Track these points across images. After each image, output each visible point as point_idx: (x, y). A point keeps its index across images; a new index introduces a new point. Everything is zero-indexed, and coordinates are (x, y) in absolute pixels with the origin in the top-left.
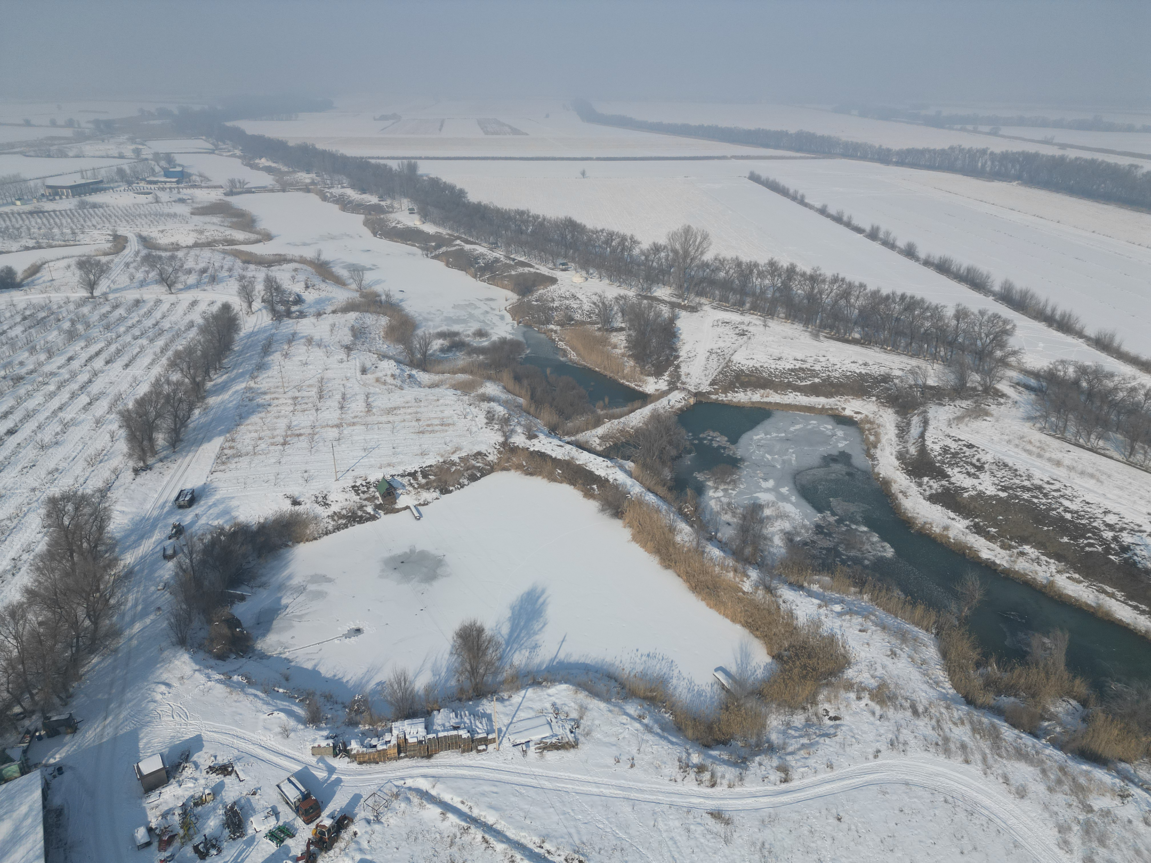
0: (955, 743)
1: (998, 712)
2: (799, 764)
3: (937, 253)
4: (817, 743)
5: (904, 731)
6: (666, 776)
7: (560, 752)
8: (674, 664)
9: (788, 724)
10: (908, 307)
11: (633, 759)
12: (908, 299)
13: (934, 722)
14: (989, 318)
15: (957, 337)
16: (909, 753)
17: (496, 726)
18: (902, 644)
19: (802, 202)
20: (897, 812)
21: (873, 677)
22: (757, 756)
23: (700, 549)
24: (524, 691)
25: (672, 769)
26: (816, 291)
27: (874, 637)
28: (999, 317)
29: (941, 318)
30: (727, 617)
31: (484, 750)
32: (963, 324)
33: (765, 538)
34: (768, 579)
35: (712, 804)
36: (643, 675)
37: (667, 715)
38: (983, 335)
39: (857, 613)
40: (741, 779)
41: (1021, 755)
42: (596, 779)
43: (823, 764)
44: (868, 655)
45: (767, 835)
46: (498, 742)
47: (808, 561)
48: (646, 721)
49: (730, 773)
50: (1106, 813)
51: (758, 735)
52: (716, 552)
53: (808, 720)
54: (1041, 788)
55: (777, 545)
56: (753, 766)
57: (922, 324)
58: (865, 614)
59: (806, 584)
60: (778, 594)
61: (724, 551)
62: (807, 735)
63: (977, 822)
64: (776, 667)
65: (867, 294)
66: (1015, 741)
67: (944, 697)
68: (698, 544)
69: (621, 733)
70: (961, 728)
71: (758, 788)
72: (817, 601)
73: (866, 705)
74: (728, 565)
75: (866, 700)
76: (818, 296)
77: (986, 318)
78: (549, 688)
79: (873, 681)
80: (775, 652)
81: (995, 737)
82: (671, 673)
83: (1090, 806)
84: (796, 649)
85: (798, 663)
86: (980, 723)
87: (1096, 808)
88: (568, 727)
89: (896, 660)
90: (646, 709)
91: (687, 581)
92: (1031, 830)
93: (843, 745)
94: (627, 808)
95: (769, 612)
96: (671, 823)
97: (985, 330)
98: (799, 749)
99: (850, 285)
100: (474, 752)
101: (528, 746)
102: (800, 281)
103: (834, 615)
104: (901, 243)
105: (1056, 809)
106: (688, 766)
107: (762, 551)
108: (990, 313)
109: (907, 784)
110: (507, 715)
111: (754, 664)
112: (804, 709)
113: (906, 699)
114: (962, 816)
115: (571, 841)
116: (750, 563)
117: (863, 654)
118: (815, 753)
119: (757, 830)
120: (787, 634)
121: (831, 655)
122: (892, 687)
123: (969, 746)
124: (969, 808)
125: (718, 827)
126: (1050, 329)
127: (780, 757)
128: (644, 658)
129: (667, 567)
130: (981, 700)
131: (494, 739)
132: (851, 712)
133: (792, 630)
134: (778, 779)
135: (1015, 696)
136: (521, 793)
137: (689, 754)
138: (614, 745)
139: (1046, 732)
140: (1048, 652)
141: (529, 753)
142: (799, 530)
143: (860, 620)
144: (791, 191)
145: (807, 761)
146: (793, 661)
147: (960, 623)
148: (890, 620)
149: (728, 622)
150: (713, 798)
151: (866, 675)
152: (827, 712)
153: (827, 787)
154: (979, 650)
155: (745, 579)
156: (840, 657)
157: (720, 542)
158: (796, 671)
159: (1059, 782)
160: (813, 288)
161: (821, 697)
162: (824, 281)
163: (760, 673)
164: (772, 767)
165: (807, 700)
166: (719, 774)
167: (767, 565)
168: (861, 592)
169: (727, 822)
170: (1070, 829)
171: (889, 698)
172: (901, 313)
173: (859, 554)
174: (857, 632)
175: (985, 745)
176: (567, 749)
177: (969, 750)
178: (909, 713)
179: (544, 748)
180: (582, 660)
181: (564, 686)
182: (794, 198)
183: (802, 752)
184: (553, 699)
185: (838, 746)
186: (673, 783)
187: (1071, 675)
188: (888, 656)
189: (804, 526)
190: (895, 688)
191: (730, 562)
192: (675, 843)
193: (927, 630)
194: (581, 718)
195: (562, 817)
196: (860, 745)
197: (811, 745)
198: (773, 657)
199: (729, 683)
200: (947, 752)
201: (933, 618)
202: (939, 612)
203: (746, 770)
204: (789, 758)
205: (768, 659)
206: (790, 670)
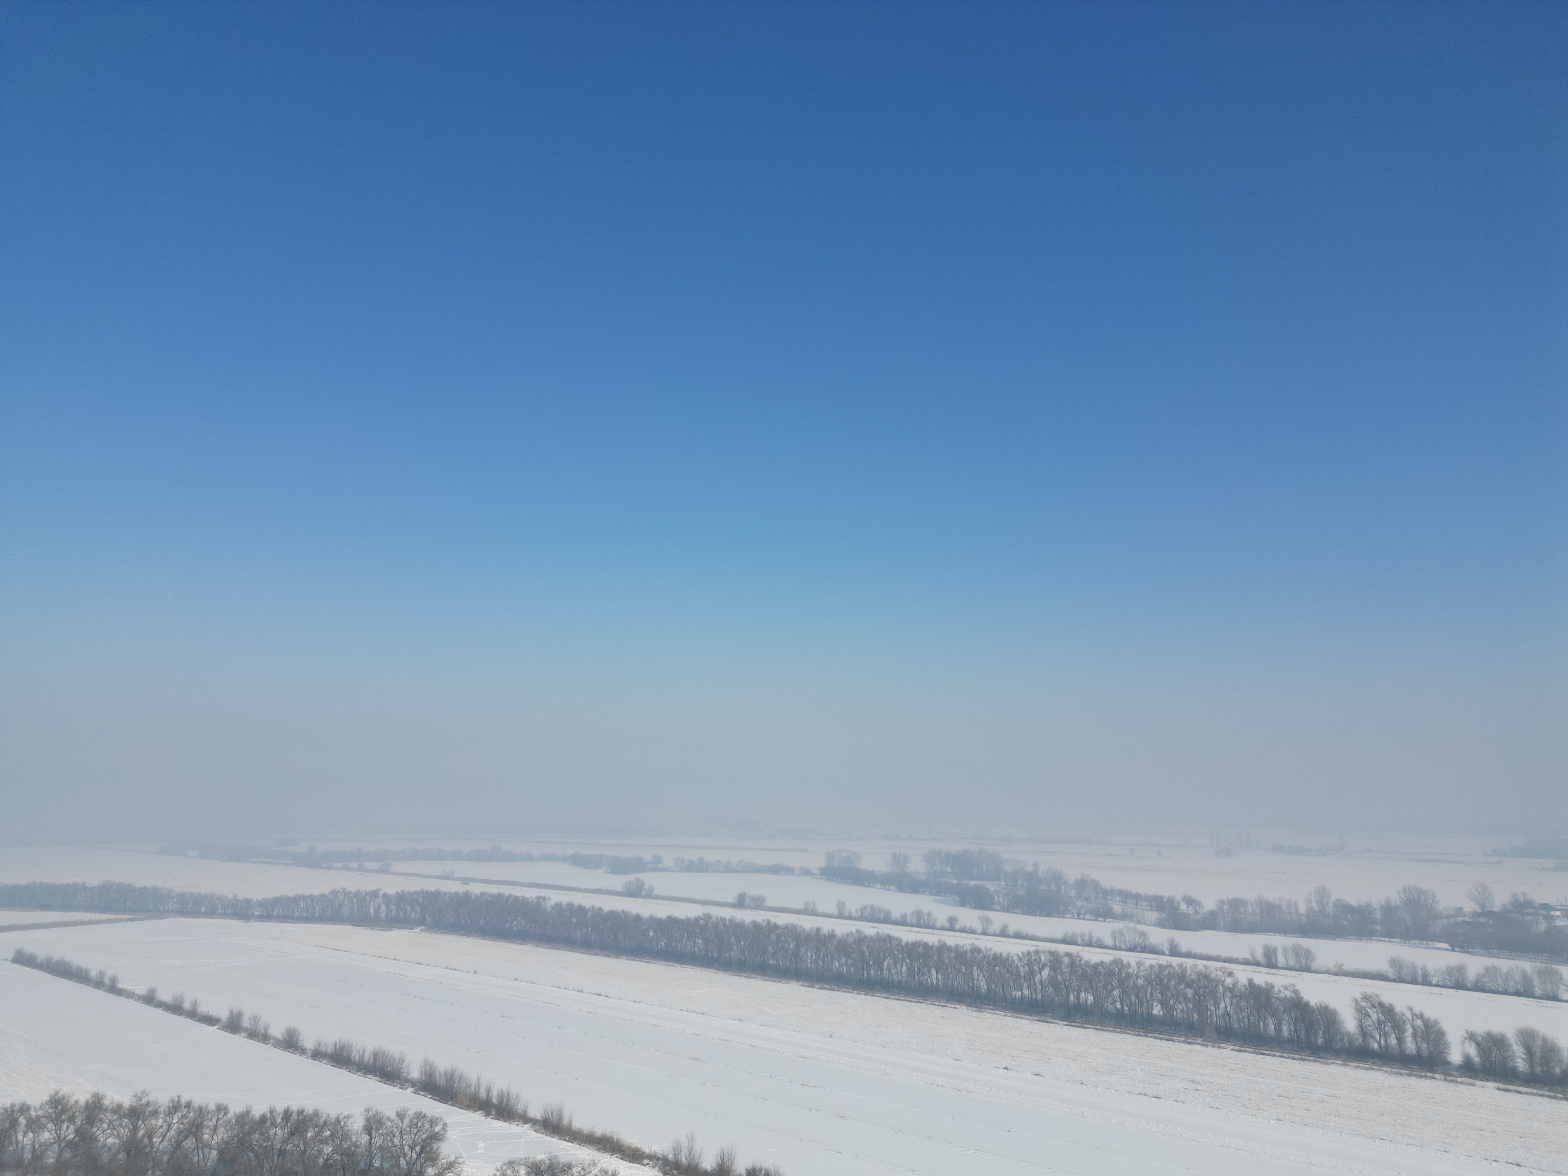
3: (330, 1039)
10: (296, 1128)
12: (295, 1116)
14: (411, 1121)
15: (371, 1161)
19: (113, 989)
26: (141, 1133)
28: (424, 1116)
29: (346, 1136)
32: (377, 1139)
38: (407, 1149)
57: (320, 1152)
65: (230, 1121)
76: (146, 1141)
77: (407, 1121)
97: (408, 1140)
99: (201, 1112)
102: (111, 1122)
104: (277, 1031)
108: (411, 1113)
126: (489, 1119)
144: (93, 974)
160: (136, 1129)
162: (155, 1113)
172: (286, 1141)
182: (98, 984)
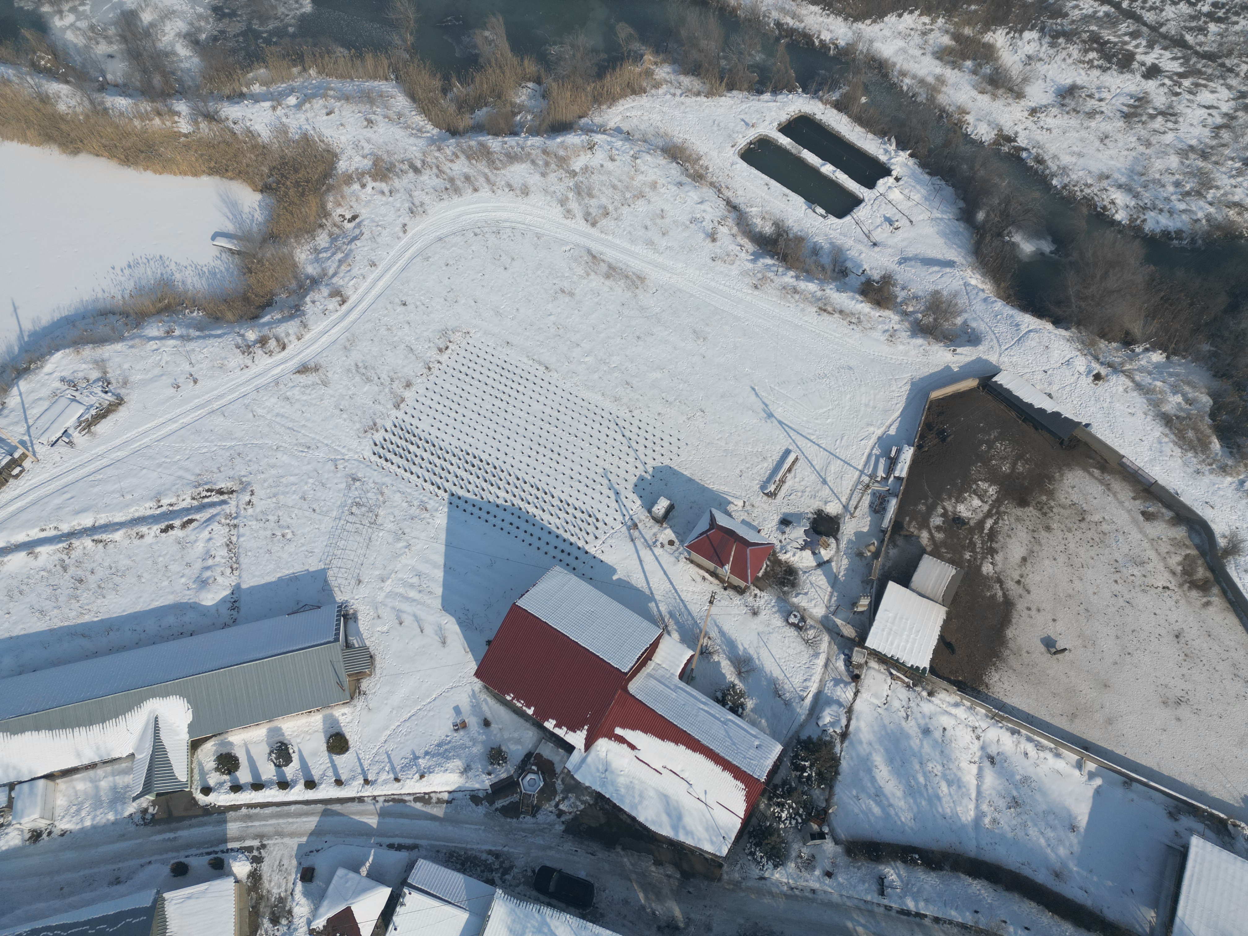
0: (460, 179)
1: (479, 129)
2: (346, 279)
4: (351, 251)
5: (415, 194)
6: (235, 368)
7: (109, 418)
8: (165, 259)
9: (316, 250)
11: (191, 375)
13: (435, 170)
16: (429, 211)
17: (14, 442)
18: (372, 107)
20: (444, 268)
21: (364, 157)
22: (305, 296)
23: (99, 108)
24: (15, 388)
25: (236, 359)
27: (344, 113)
30: (185, 174)
31: (21, 472)
33: (167, 54)
34: (201, 104)
35: (293, 364)
36: (140, 291)
37: (195, 314)
39: (314, 96)
40: (305, 326)
41: (512, 158)
42: (169, 416)
43: (366, 266)
44: (349, 137)
45: (356, 356)
46: (30, 454)
47: (231, 60)
48: (177, 333)
49: (292, 327)
50: (586, 169)
51: (295, 277)
52: (122, 103)
53: (330, 235)
54: (537, 177)
55: (186, 57)
56: (308, 307)
58: (321, 92)
59: (245, 90)
60: (223, 117)
61: (130, 96)
62: (339, 249)
63: (505, 236)
64: (271, 200)
66: (503, 148)
67: (432, 141)
68: (92, 102)
69: (160, 360)
70: (458, 162)
71: (325, 323)
72: (267, 104)
73: (373, 188)
74: (146, 110)
75: (370, 184)
78: (42, 367)
79: (366, 161)
80: (260, 184)
81: (485, 153)
82: (168, 270)
83: (574, 171)
84: (279, 170)
85: (288, 183)
86: (470, 147)
87: (578, 170)
88: (98, 390)
89: (375, 128)
90: (168, 322)
91: (112, 156)
92: (543, 218)
93: (373, 239)
94: (218, 420)
95: (227, 144)
96: (268, 404)
98: (339, 267)
100: (11, 481)
101: (69, 436)
103: (293, 110)
105: (552, 189)
106: (249, 347)
107: (173, 73)
109: (441, 239)
110: (17, 423)
111: (246, 210)
112: (321, 226)
113: (402, 162)
114: (492, 238)
115: (185, 481)
116: (169, 96)
117: (343, 139)
118: (353, 261)
119: (345, 358)
120: (260, 159)
121: (315, 157)
122: (385, 157)
123: (471, 175)
124: (495, 229)
125: (312, 378)
127: (327, 285)
128: (127, 272)
129: (76, 152)
130: (461, 125)
131: (23, 454)
132: (364, 203)
133: (262, 150)
134: (336, 304)
135: (486, 105)
136: (100, 480)
137: (243, 336)
138: (162, 375)
139: (522, 125)
140: (493, 45)
141: (75, 441)
142: (197, 24)
143: (321, 102)
145: (351, 273)
146: (283, 184)
147: (411, 56)
148: (349, 87)
149: (190, 179)
150: (291, 359)
151: (358, 159)
152: (343, 216)
153: (381, 284)
154: (438, 76)
155: (176, 118)
156: (325, 154)
157: (116, 86)
158: (291, 192)
159: (547, 164)
161: (330, 205)
163: (259, 216)
164: (325, 298)
165: (319, 215)
166: (283, 335)
167: (189, 88)
168: (305, 70)
169: (316, 369)
170: (567, 198)
171: (388, 169)
173: (277, 24)
174: (325, 118)
175: (482, 166)
176: (114, 410)
177: (472, 178)
178: (411, 174)
179: (89, 426)
180: (57, 316)
181: (59, 355)
183: (343, 267)
184: (57, 375)
185: (369, 242)
186: (246, 370)
187: (519, 58)
188: (366, 127)
189: (200, 17)
190: (389, 156)
191: (146, 106)
192: (283, 416)
193: (386, 79)
194: (105, 373)
195: (159, 470)
196: (388, 230)
197: (347, 256)
198: (262, 191)
199: (235, 245)
200: (457, 191)
201: (386, 62)
202: (387, 52)
203: (304, 315)
204: (334, 280)
205: (258, 196)
206: (286, 194)
